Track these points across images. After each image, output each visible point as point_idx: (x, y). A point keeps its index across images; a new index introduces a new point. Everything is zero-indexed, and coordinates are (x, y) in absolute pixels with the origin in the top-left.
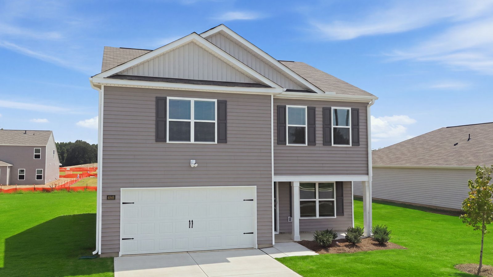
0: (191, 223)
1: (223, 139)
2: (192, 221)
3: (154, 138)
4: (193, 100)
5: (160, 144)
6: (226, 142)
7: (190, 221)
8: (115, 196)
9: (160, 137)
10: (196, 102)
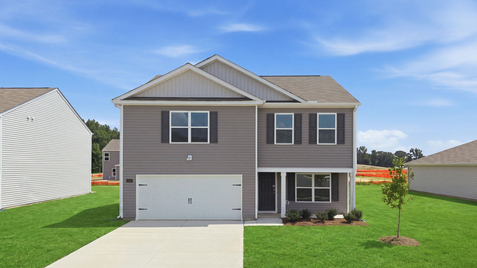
0: (190, 200)
1: (214, 140)
2: (191, 199)
3: (160, 140)
4: (190, 113)
5: (165, 145)
6: (217, 142)
7: (189, 199)
8: (132, 180)
9: (165, 139)
10: (192, 114)
